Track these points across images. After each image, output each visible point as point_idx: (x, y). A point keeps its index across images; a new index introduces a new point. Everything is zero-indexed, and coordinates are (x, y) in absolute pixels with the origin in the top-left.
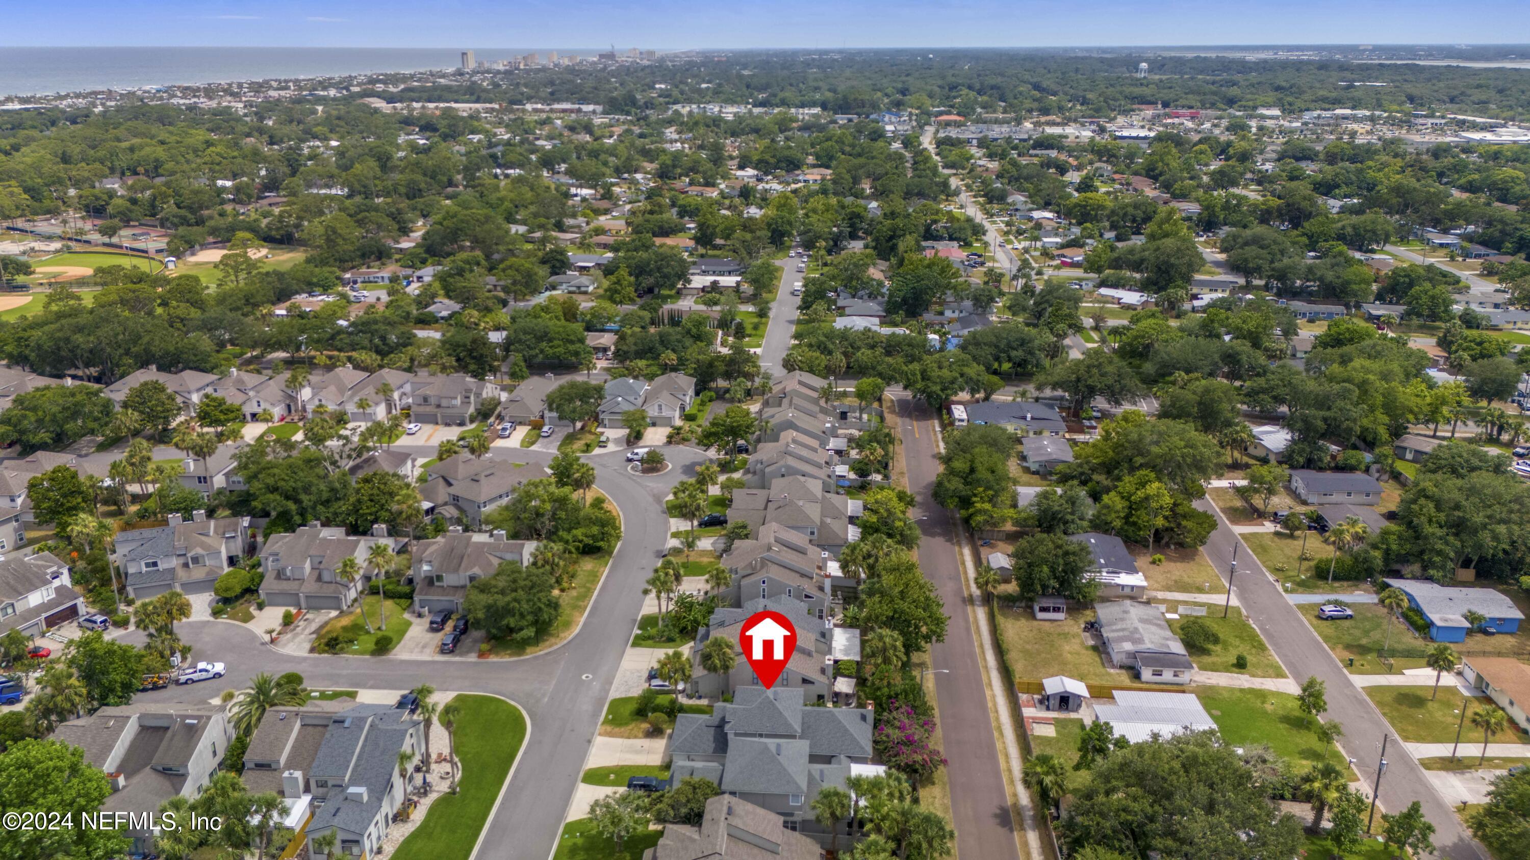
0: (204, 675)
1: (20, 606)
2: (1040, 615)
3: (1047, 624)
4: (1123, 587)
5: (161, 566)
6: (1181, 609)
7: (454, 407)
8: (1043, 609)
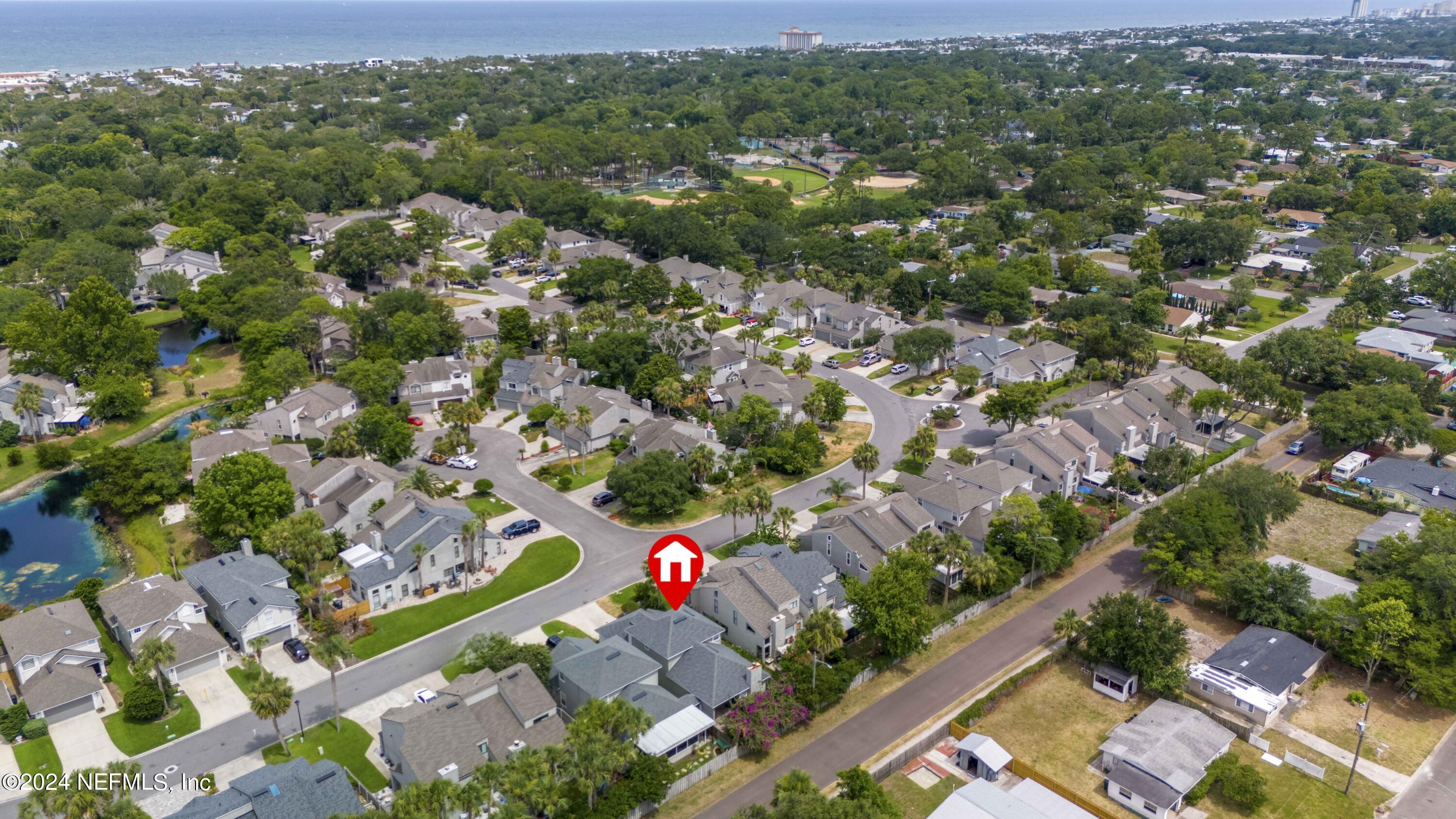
0: (460, 465)
1: (425, 389)
2: (1097, 685)
3: (1098, 697)
4: (1239, 701)
5: (517, 389)
6: (1290, 758)
7: (845, 330)
8: (1103, 681)
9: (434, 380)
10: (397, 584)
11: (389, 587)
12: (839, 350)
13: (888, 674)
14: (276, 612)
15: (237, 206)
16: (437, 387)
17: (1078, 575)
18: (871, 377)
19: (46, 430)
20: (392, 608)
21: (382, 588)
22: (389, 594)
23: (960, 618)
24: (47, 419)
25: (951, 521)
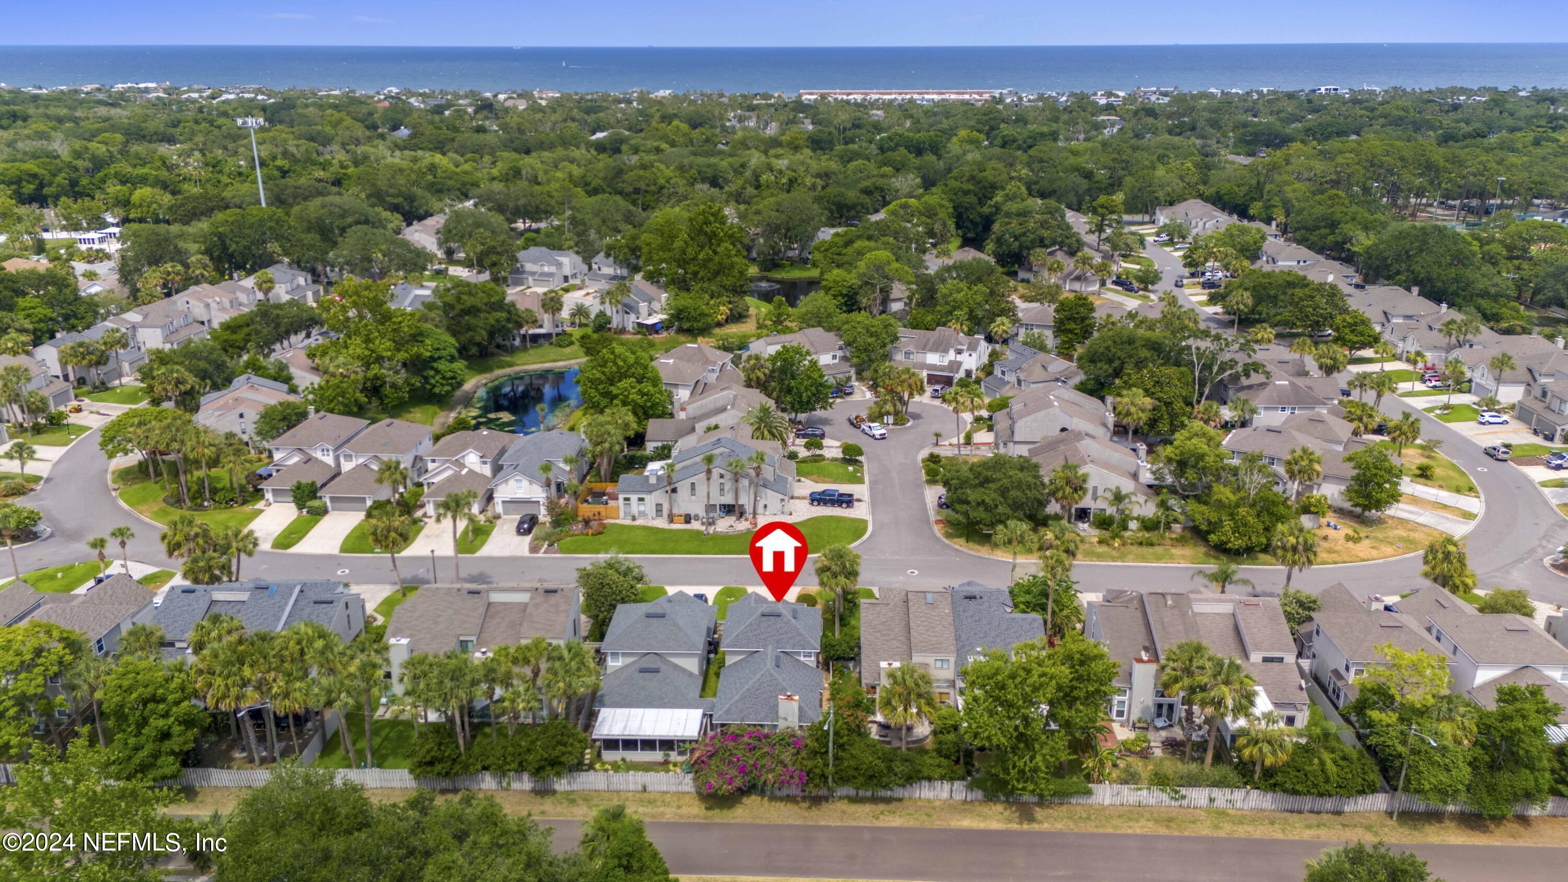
1: (917, 358)
5: (1006, 378)
9: (931, 350)
10: (651, 500)
11: (641, 500)
12: (1539, 440)
13: (999, 808)
14: (525, 483)
15: (970, 187)
16: (933, 358)
17: (1520, 843)
18: (1544, 484)
19: (630, 327)
20: (639, 522)
21: (634, 498)
22: (642, 508)
23: (1198, 796)
24: (632, 317)
25: (1342, 671)
